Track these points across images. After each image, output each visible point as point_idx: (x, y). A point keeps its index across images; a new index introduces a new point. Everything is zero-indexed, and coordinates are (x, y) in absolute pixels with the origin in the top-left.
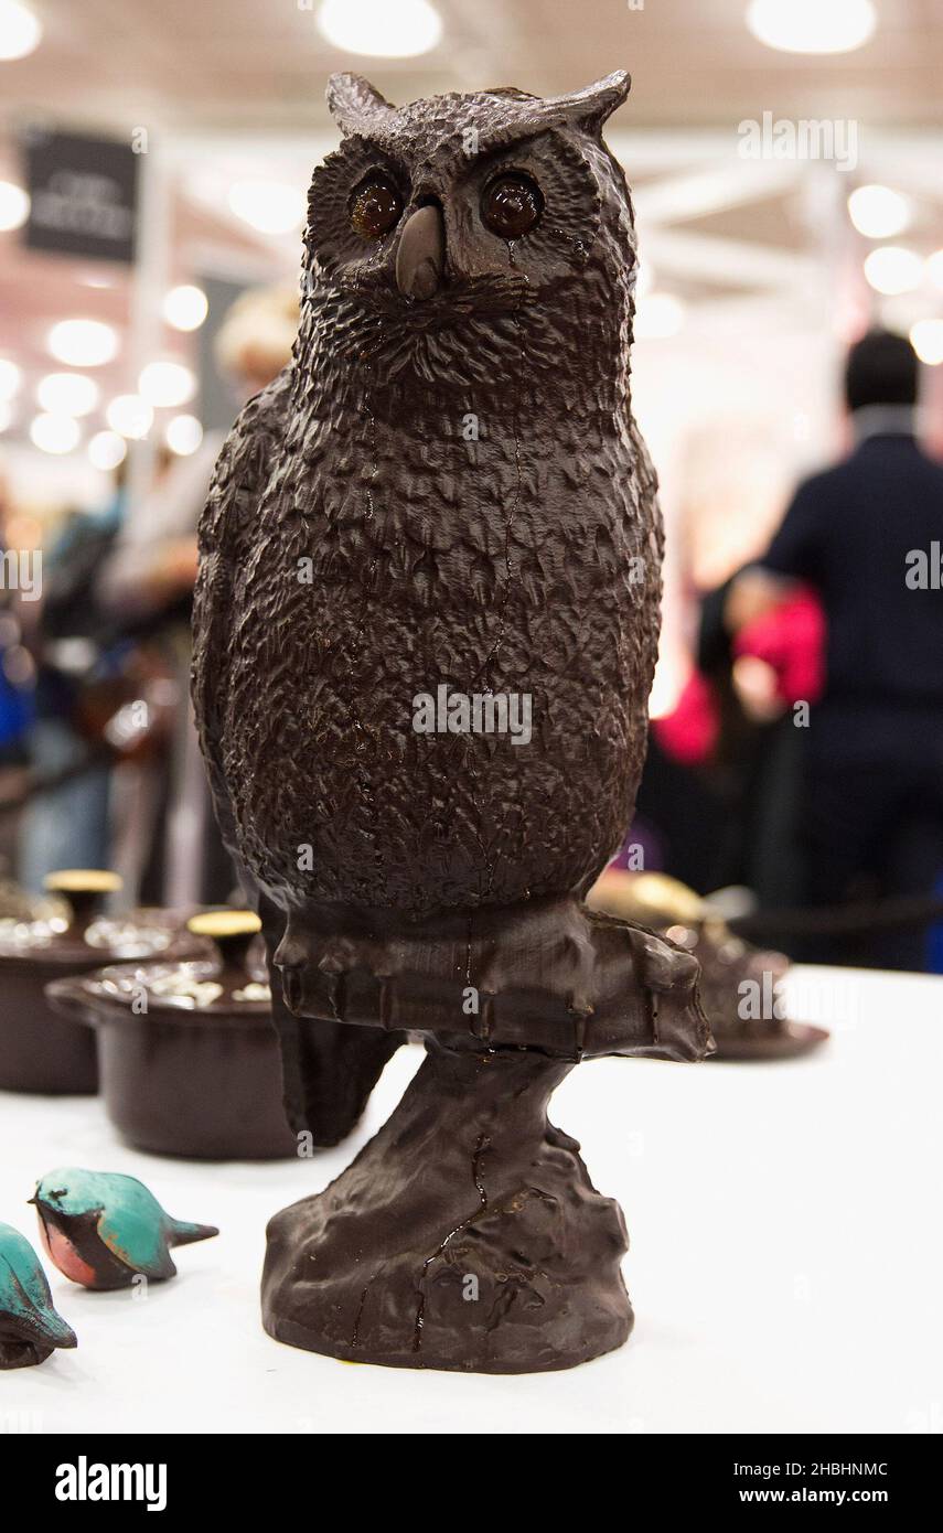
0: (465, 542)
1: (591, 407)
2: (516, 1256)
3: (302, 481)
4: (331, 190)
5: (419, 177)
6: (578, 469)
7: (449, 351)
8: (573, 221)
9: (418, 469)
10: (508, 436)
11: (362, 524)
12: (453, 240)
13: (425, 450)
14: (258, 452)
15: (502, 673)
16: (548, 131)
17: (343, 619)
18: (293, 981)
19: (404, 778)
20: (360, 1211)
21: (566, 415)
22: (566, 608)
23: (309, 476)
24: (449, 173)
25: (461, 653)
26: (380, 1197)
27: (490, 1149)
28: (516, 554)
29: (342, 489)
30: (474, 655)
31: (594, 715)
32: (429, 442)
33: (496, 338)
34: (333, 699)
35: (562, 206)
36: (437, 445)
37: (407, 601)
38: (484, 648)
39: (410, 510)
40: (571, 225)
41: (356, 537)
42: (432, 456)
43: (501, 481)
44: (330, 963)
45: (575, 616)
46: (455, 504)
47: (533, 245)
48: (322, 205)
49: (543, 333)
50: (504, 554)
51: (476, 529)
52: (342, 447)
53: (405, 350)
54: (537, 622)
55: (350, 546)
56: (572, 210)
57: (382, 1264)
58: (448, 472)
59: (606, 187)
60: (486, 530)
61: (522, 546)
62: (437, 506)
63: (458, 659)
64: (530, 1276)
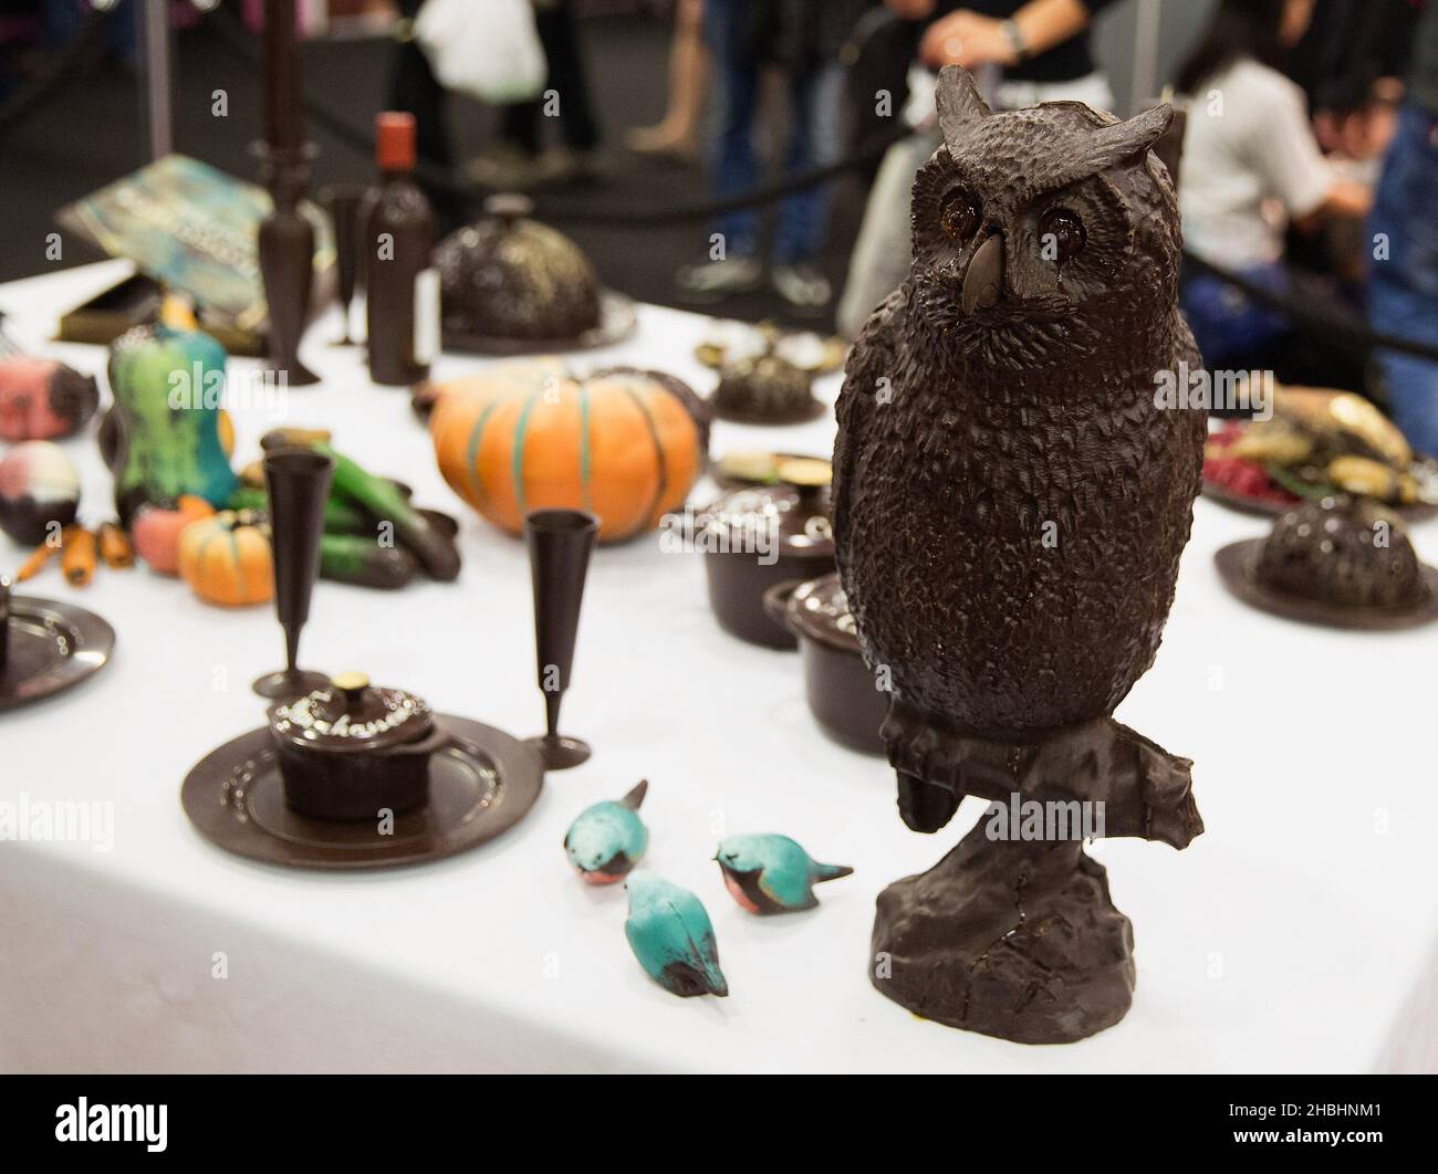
0: (1015, 483)
1: (1126, 375)
3: (902, 409)
4: (927, 191)
6: (1111, 425)
7: (1008, 344)
8: (1110, 250)
9: (984, 424)
10: (1054, 404)
11: (941, 458)
13: (989, 412)
14: (877, 366)
15: (1041, 581)
16: (1094, 176)
17: (926, 525)
19: (966, 645)
20: (933, 914)
21: (1102, 386)
22: (1095, 531)
23: (907, 407)
25: (1010, 565)
26: (947, 907)
27: (1028, 886)
28: (1055, 496)
29: (929, 426)
30: (1020, 569)
31: (1116, 605)
32: (992, 405)
33: (1044, 337)
34: (917, 580)
35: (1101, 238)
36: (998, 408)
37: (970, 525)
38: (1027, 563)
39: (978, 455)
40: (1108, 253)
41: (936, 467)
42: (994, 416)
43: (1047, 439)
44: (918, 745)
45: (1101, 537)
46: (1010, 455)
47: (1076, 266)
48: (922, 201)
50: (1047, 495)
51: (1024, 476)
52: (931, 391)
53: (975, 337)
54: (1070, 545)
55: (930, 471)
56: (1110, 241)
57: (946, 955)
58: (1006, 429)
60: (1032, 478)
61: (1060, 489)
62: (997, 454)
63: (1008, 569)
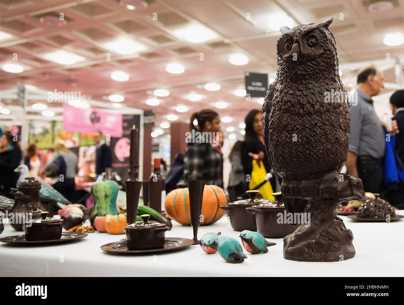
0: (309, 102)
1: (331, 77)
2: (330, 239)
3: (279, 96)
4: (281, 44)
5: (295, 38)
6: (329, 88)
7: (303, 68)
8: (324, 43)
9: (299, 90)
10: (315, 83)
11: (290, 101)
12: (302, 48)
13: (300, 87)
14: (272, 93)
15: (318, 126)
16: (318, 28)
17: (288, 119)
18: (284, 190)
19: (301, 147)
20: (300, 233)
21: (326, 78)
22: (329, 113)
23: (280, 95)
24: (300, 37)
25: (310, 123)
26: (303, 230)
27: (324, 220)
28: (318, 104)
29: (286, 96)
30: (312, 123)
31: (336, 133)
32: (301, 85)
33: (311, 65)
34: (287, 134)
35: (321, 40)
36: (302, 86)
37: (299, 114)
38: (314, 122)
39: (298, 98)
40: (323, 44)
41: (289, 104)
42: (301, 88)
43: (315, 91)
44: (291, 186)
45: (331, 115)
46: (306, 96)
47: (317, 48)
48: (279, 47)
49: (320, 63)
50: (316, 104)
51: (310, 100)
52: (286, 89)
53: (295, 69)
54: (323, 116)
55: (288, 106)
56: (323, 41)
57: (304, 243)
58: (305, 90)
59: (329, 37)
60: (313, 100)
61: (319, 102)
62: (303, 96)
63: (309, 124)
64: (333, 243)
